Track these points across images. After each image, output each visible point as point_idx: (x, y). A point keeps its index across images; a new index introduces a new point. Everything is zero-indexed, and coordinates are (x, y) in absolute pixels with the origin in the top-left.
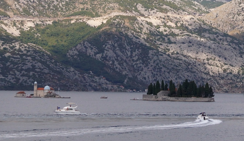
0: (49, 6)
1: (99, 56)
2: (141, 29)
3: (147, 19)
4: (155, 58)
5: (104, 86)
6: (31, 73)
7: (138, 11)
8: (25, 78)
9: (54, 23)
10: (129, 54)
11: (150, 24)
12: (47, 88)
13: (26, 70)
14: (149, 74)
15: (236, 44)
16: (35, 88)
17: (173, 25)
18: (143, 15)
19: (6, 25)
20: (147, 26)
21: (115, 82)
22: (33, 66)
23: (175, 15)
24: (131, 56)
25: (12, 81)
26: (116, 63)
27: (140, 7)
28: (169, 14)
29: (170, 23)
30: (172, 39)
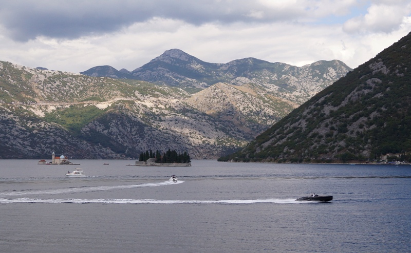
0: (67, 93)
1: (106, 132)
2: (138, 110)
3: (143, 103)
4: (149, 133)
5: (110, 155)
6: (53, 146)
7: (136, 97)
8: (49, 150)
9: (71, 106)
10: (129, 130)
11: (145, 106)
12: (62, 157)
13: (49, 144)
14: (145, 145)
15: (212, 121)
16: (53, 157)
17: (163, 107)
18: (139, 100)
19: (34, 108)
20: (142, 108)
21: (118, 152)
22: (55, 140)
23: (164, 99)
24: (131, 132)
25: (39, 152)
26: (119, 137)
27: (137, 93)
28: (160, 98)
29: (160, 106)
30: (162, 118)
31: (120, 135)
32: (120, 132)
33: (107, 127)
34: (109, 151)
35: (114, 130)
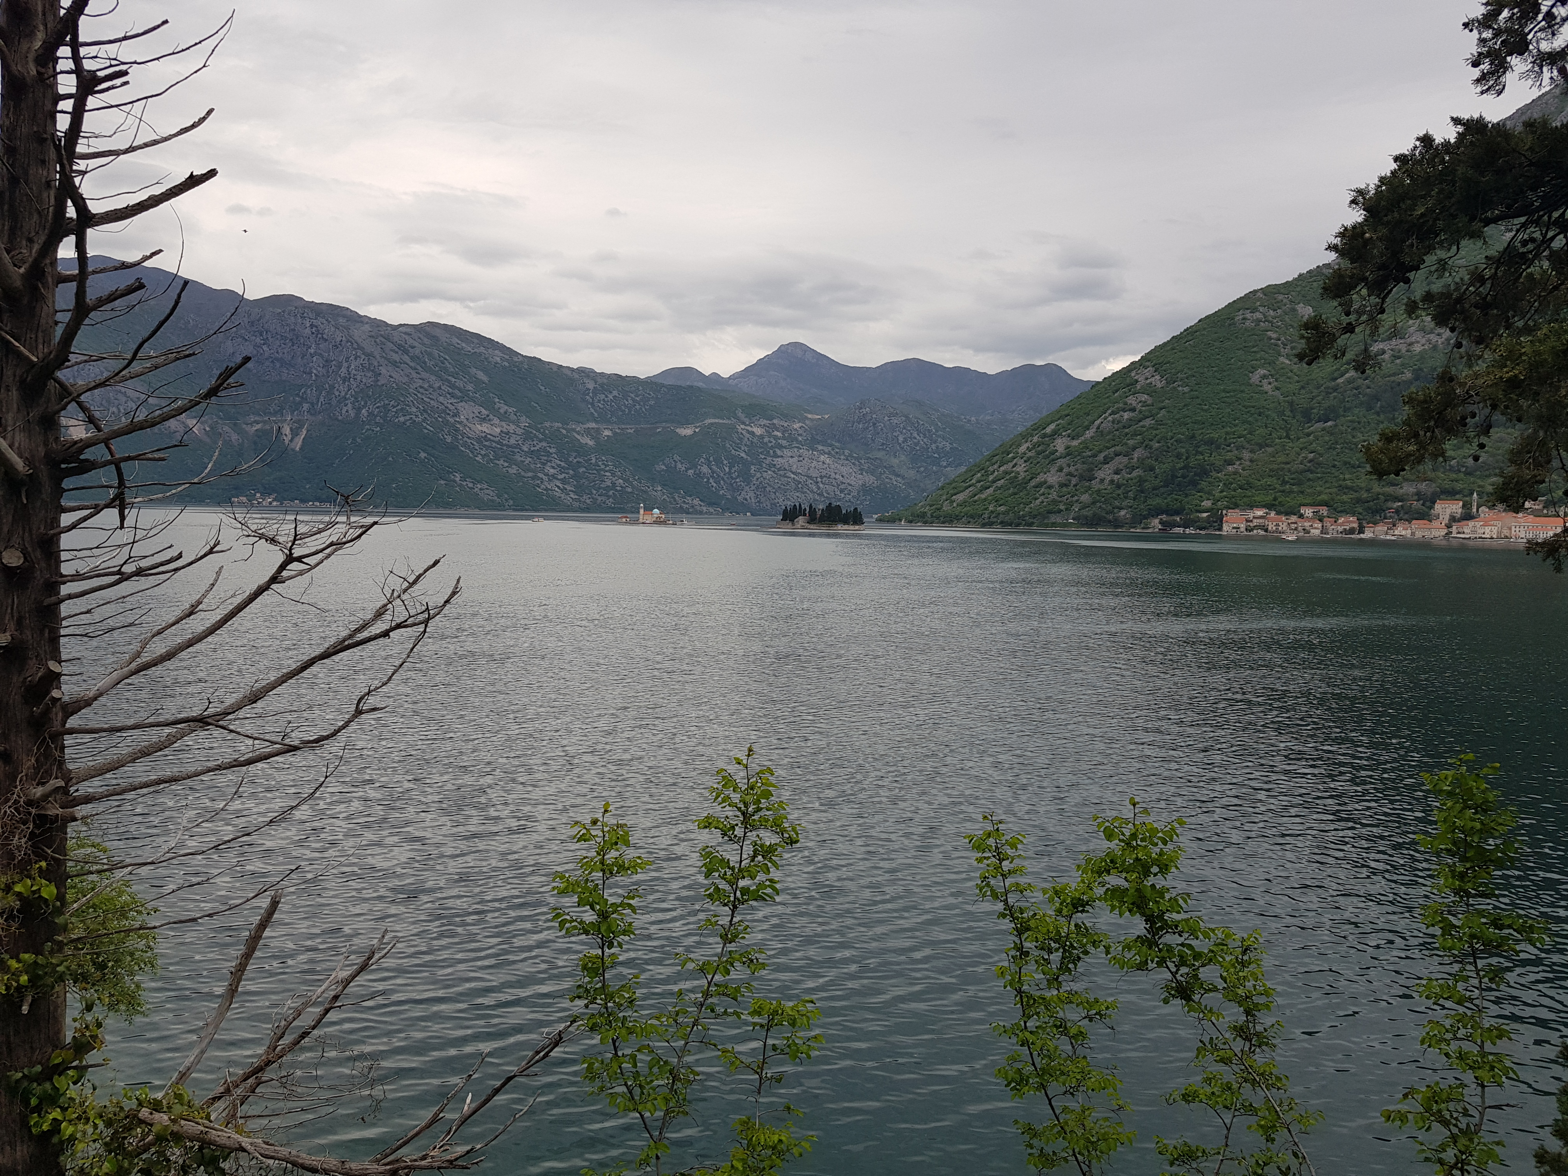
12: (656, 511)
16: (642, 511)
18: (744, 423)
19: (578, 433)
20: (748, 435)
21: (711, 504)
22: (614, 484)
23: (782, 423)
24: (730, 473)
25: (588, 501)
26: (711, 480)
27: (740, 414)
28: (775, 421)
29: (776, 433)
31: (712, 477)
32: (713, 472)
33: (694, 466)
34: (696, 502)
35: (705, 469)
